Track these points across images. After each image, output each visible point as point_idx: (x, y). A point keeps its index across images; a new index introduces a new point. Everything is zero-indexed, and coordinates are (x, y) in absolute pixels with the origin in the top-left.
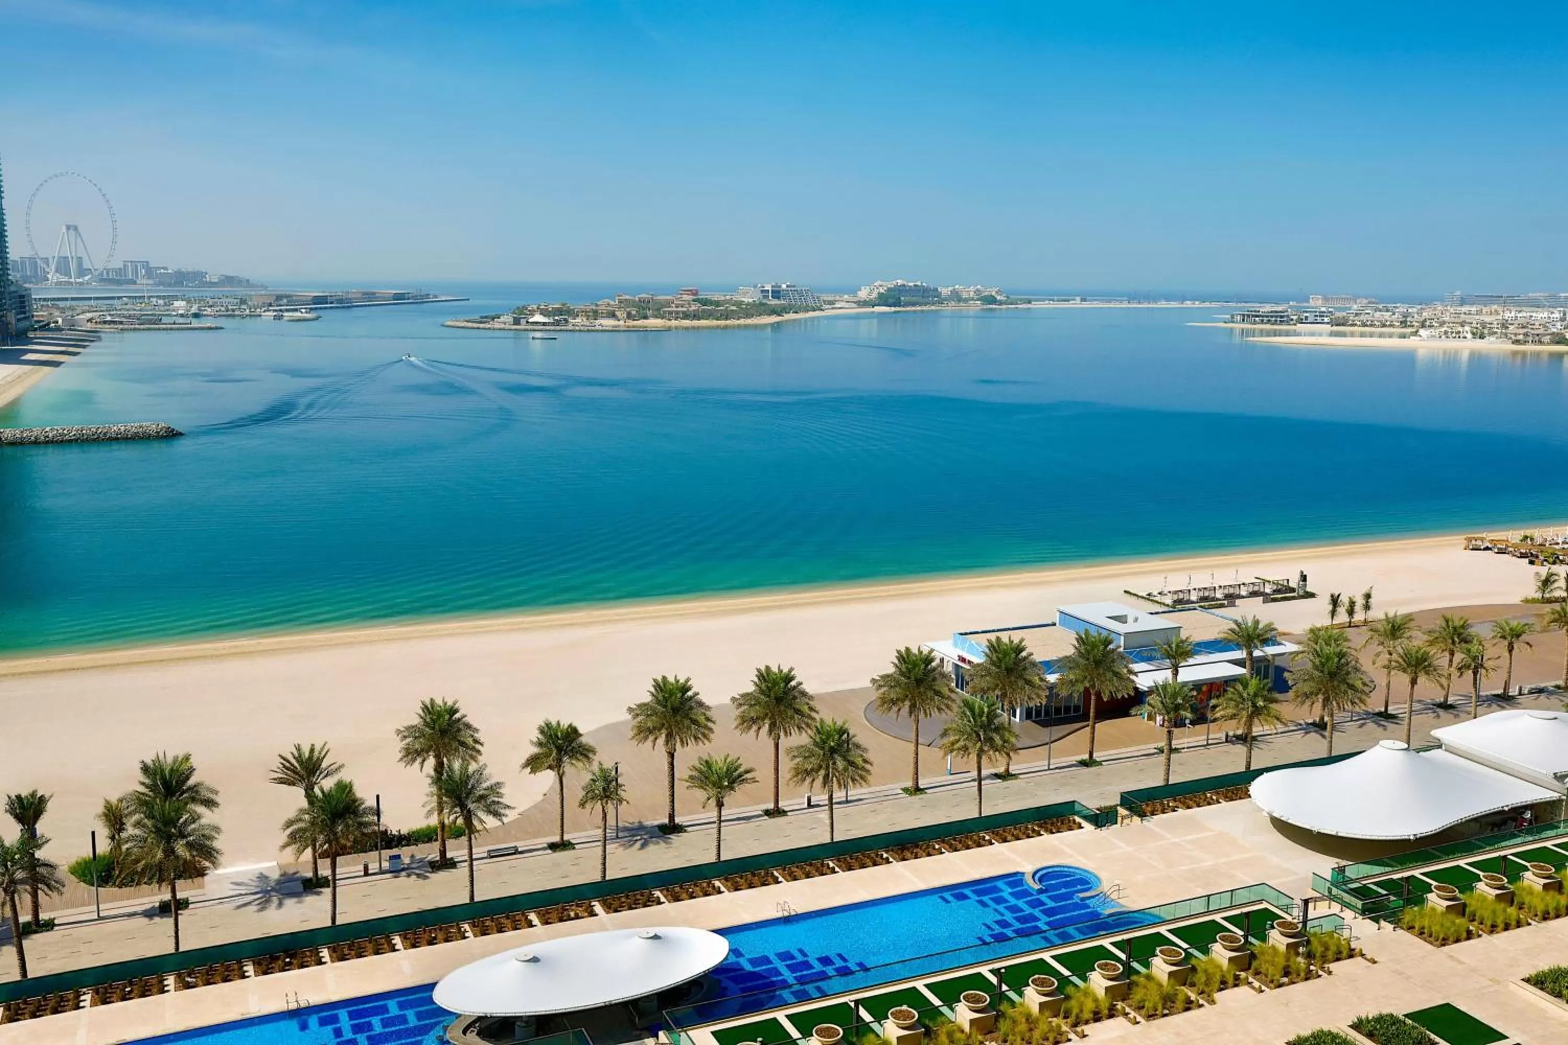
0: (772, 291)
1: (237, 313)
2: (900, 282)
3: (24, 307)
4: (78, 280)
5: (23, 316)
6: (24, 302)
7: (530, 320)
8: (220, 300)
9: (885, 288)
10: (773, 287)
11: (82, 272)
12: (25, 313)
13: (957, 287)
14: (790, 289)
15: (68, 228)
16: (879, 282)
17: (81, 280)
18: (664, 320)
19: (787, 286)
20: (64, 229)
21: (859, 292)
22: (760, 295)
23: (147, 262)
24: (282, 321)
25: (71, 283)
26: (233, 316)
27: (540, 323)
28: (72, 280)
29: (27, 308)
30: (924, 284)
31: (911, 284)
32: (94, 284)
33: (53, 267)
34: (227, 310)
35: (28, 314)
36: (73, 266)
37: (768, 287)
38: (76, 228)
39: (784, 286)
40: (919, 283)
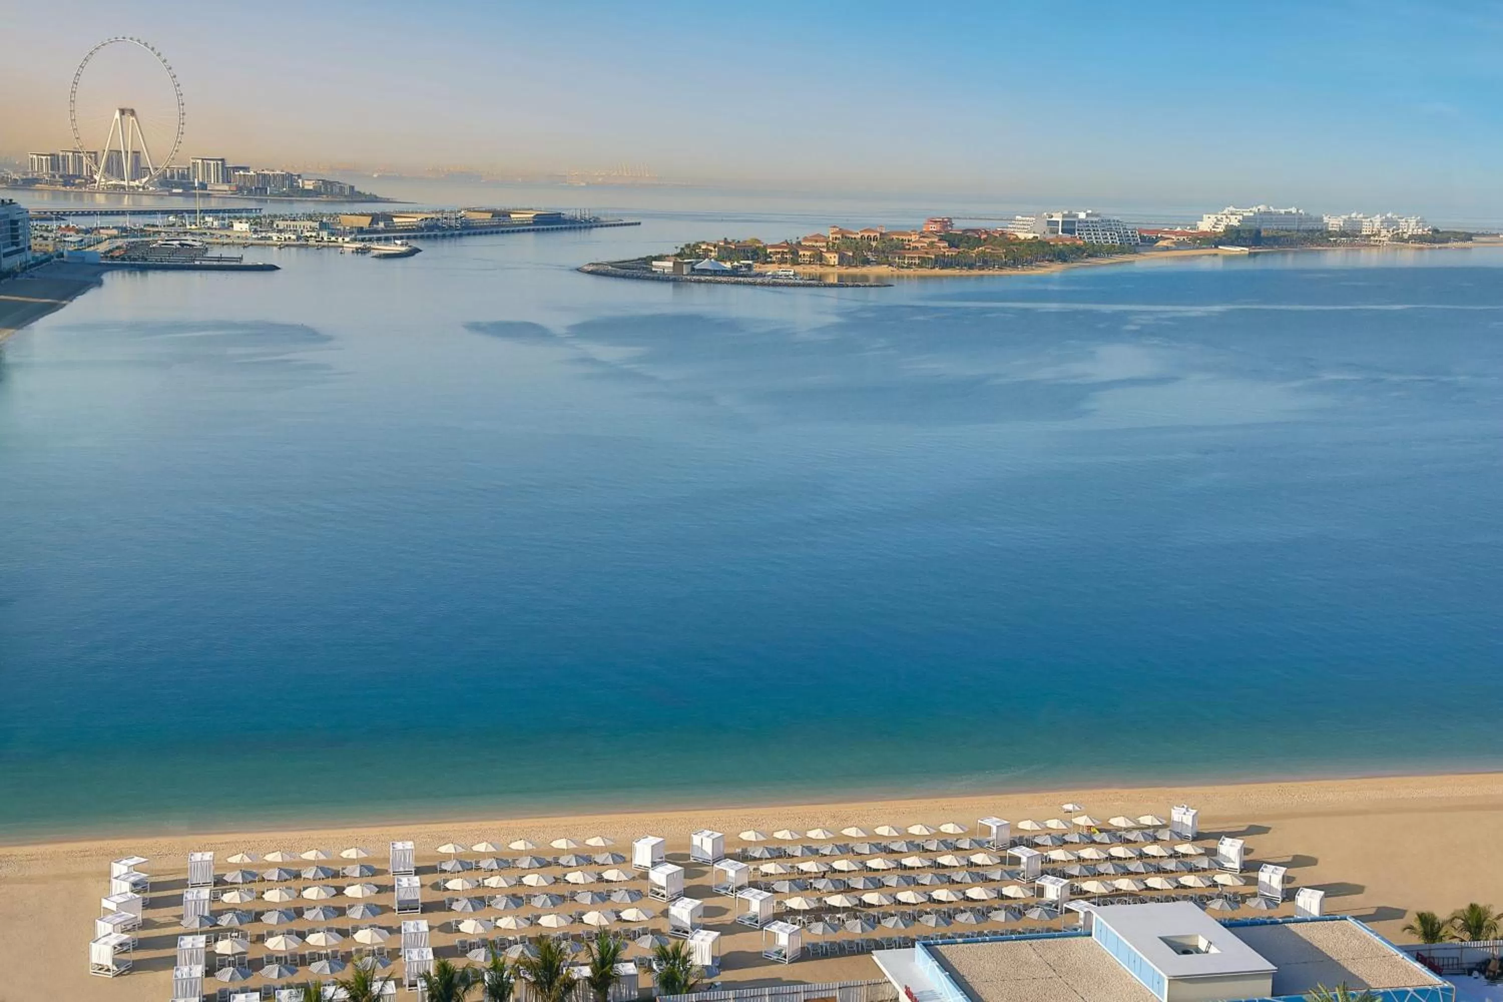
0: (1063, 222)
1: (312, 242)
2: (1262, 208)
3: (17, 237)
4: (132, 183)
5: (14, 248)
6: (16, 230)
7: (697, 267)
8: (295, 223)
9: (1241, 218)
10: (1064, 216)
11: (138, 171)
12: (17, 244)
13: (1353, 215)
14: (1090, 219)
15: (123, 112)
16: (1232, 209)
17: (137, 183)
18: (891, 268)
19: (1088, 215)
20: (117, 115)
21: (1199, 223)
22: (1045, 227)
23: (222, 160)
24: (369, 255)
25: (123, 187)
26: (306, 246)
27: (710, 271)
28: (125, 183)
29: (21, 237)
30: (1300, 211)
31: (1282, 211)
32: (151, 188)
33: (102, 165)
34: (299, 238)
35: (21, 246)
36: (127, 167)
37: (1058, 217)
38: (133, 113)
39: (1082, 216)
40: (1294, 210)
